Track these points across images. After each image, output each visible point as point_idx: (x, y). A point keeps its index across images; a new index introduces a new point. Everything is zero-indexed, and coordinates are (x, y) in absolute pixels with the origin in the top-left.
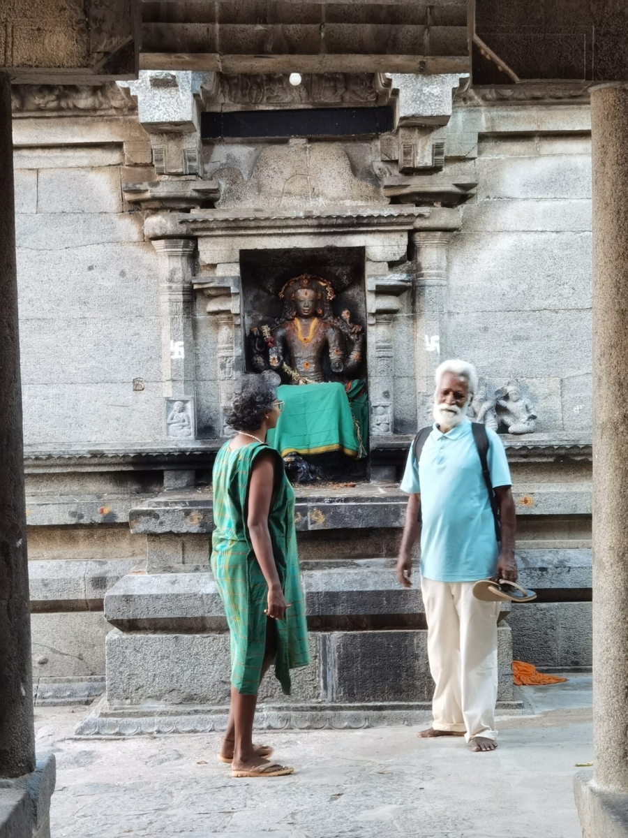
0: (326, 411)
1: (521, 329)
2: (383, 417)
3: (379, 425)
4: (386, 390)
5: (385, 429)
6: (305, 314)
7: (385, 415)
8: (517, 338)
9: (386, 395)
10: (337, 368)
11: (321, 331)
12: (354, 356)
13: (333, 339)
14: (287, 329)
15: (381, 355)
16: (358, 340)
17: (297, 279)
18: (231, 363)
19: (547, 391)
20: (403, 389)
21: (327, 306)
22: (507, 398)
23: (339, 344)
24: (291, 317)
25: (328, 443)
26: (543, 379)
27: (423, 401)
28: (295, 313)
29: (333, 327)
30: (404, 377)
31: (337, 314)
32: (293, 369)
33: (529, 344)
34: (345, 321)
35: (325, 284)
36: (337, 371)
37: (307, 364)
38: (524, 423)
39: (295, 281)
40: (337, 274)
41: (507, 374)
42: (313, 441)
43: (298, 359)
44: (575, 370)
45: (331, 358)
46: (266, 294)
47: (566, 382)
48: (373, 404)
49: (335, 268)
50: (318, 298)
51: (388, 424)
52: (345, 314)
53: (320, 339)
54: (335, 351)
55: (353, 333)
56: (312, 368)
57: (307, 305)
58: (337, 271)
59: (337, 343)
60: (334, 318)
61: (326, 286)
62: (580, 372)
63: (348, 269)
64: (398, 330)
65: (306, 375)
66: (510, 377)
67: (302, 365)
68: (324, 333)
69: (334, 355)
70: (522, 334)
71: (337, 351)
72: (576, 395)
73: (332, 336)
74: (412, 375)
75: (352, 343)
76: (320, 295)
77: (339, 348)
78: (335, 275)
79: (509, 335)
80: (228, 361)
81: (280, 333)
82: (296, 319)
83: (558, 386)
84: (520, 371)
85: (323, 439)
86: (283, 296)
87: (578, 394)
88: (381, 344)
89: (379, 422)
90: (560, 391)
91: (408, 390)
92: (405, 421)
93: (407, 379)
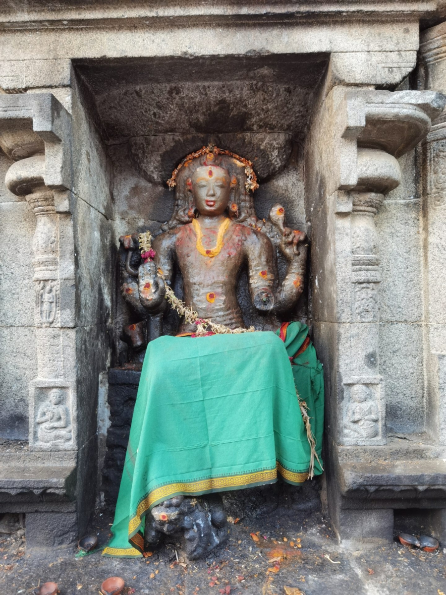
0: (247, 397)
2: (365, 406)
3: (355, 422)
4: (370, 350)
5: (370, 431)
6: (208, 208)
7: (370, 403)
9: (371, 360)
10: (265, 303)
11: (236, 239)
12: (292, 282)
13: (257, 253)
14: (179, 235)
15: (362, 279)
16: (298, 254)
17: (196, 155)
18: (54, 293)
20: (397, 346)
21: (245, 201)
23: (268, 261)
24: (187, 219)
25: (251, 466)
28: (192, 211)
29: (256, 232)
30: (397, 322)
31: (261, 214)
32: (185, 305)
34: (275, 224)
35: (242, 164)
36: (264, 308)
37: (212, 296)
39: (195, 158)
40: (262, 148)
42: (220, 461)
43: (196, 287)
45: (253, 286)
46: (150, 185)
48: (346, 380)
49: (260, 136)
50: (232, 186)
51: (376, 421)
52: (276, 213)
53: (234, 252)
54: (259, 273)
55: (291, 243)
56: (220, 301)
57: (211, 192)
58: (262, 140)
59: (263, 259)
60: (257, 221)
61: (244, 168)
63: (281, 138)
64: (388, 231)
65: (210, 314)
67: (203, 298)
68: (242, 243)
69: (258, 281)
71: (263, 273)
73: (255, 249)
74: (414, 318)
75: (288, 260)
76: (233, 180)
77: (266, 269)
78: (258, 148)
80: (48, 288)
81: (166, 243)
82: (194, 220)
85: (241, 458)
86: (174, 184)
88: (361, 255)
89: (357, 417)
91: (406, 349)
92: (401, 409)
93: (404, 326)
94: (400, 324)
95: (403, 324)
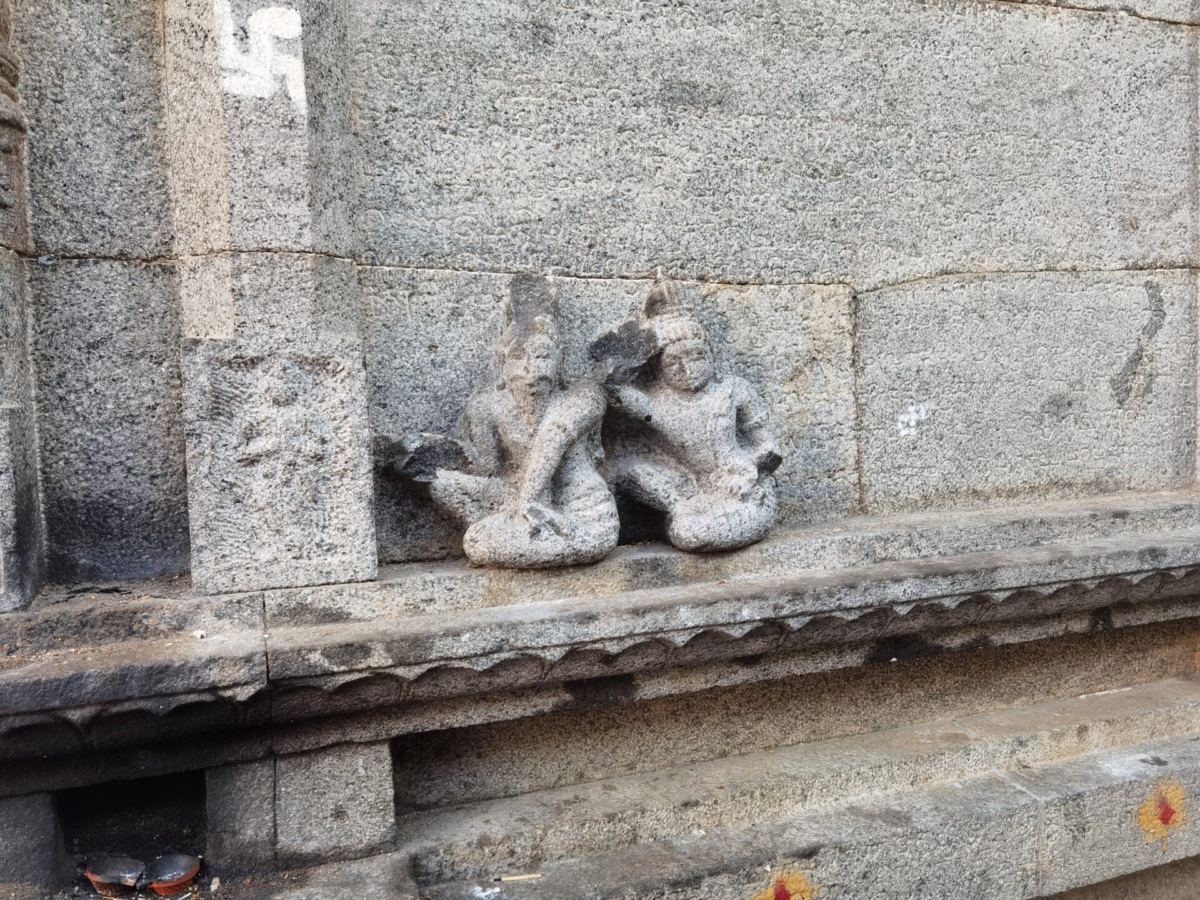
1: (696, 50)
8: (680, 96)
19: (804, 344)
20: (99, 329)
22: (650, 373)
26: (784, 292)
27: (217, 395)
30: (99, 258)
33: (732, 127)
38: (744, 497)
41: (640, 263)
44: (902, 257)
47: (870, 305)
62: (919, 266)
66: (651, 276)
70: (700, 76)
72: (905, 363)
74: (148, 247)
79: (644, 74)
83: (844, 321)
84: (694, 252)
87: (912, 360)
90: (849, 344)
91: (129, 336)
92: (121, 510)
93: (120, 270)
94: (106, 265)
95: (116, 264)
